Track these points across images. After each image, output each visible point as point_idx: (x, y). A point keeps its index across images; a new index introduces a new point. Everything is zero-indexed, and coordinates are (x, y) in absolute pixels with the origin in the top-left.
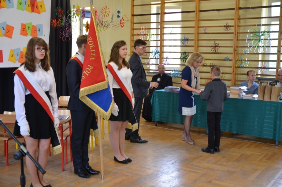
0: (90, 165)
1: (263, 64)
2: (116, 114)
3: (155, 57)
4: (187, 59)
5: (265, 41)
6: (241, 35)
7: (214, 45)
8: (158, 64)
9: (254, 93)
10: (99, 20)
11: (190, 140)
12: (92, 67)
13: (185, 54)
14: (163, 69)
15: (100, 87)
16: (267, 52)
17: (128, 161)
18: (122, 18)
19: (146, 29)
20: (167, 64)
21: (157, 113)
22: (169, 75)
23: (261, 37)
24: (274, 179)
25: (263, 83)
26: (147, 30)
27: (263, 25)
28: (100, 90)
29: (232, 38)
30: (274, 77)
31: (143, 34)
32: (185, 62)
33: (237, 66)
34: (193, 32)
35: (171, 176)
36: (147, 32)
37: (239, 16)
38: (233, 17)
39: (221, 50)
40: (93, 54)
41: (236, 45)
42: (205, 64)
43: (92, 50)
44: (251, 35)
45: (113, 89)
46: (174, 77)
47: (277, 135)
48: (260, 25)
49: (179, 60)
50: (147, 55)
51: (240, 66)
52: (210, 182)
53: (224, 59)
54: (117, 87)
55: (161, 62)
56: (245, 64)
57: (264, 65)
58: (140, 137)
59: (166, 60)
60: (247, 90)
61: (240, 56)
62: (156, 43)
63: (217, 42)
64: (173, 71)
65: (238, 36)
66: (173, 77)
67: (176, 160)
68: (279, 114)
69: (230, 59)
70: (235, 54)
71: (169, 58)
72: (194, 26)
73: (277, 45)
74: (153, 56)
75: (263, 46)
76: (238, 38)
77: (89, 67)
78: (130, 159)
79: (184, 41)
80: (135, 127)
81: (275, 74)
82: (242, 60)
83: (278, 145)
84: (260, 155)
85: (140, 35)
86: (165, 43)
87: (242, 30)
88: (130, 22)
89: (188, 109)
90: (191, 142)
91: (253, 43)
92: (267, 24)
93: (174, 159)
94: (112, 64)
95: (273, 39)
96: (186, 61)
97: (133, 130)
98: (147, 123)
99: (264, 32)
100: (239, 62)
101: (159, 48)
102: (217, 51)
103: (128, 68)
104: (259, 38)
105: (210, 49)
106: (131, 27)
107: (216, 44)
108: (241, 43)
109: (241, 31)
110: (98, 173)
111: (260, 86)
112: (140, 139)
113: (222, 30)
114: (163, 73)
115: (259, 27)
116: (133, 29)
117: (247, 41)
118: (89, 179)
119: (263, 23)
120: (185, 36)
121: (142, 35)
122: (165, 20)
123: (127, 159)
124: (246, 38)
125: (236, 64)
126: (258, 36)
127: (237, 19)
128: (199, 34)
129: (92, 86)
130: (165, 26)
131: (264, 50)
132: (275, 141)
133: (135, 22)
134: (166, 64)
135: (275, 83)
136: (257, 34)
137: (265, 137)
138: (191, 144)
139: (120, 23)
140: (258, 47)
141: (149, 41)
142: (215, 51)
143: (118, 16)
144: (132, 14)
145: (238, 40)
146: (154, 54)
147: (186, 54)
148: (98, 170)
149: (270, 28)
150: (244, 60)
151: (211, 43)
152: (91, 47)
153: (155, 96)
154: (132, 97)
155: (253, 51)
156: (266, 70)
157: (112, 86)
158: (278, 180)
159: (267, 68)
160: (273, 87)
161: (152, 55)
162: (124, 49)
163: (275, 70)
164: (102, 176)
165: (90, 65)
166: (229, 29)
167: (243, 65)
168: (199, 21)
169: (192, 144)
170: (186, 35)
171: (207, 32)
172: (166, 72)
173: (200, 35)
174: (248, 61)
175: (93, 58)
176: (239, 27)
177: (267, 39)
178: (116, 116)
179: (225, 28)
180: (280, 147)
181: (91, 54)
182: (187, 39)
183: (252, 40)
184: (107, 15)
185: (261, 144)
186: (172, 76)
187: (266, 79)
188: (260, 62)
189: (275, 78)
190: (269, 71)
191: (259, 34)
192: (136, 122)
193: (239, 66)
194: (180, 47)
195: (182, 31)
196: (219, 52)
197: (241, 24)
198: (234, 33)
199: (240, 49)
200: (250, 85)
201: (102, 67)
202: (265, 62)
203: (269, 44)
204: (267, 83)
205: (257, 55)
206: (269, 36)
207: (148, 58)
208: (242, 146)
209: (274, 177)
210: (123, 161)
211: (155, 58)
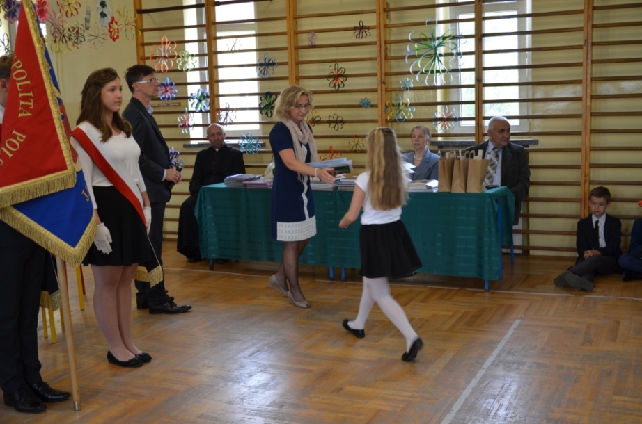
0: (44, 380)
1: (447, 111)
2: (106, 249)
3: (199, 109)
4: (273, 108)
5: (446, 58)
6: (393, 47)
7: (335, 73)
8: (208, 125)
9: (429, 178)
10: (53, 24)
11: (299, 296)
12: (24, 137)
13: (269, 96)
14: (220, 137)
15: (48, 184)
16: (453, 83)
17: (144, 359)
18: (113, 18)
19: (172, 43)
20: (230, 124)
21: (212, 240)
22: (237, 149)
23: (438, 48)
24: (483, 367)
25: (447, 154)
26: (176, 45)
27: (440, 22)
28: (52, 192)
29: (375, 55)
30: (472, 140)
31: (167, 55)
32: (271, 116)
33: (388, 119)
34: (285, 45)
35: (246, 387)
36: (175, 50)
37: (387, 4)
38: (374, 7)
39: (350, 84)
40: (27, 103)
41: (383, 72)
42: (317, 119)
43: (22, 92)
44: (416, 46)
45: (95, 189)
46: (248, 152)
47: (486, 268)
48: (433, 23)
49: (257, 112)
50: (180, 105)
51: (396, 118)
52: (339, 390)
53: (358, 103)
54: (105, 183)
55: (214, 119)
56: (406, 114)
57: (449, 112)
58: (172, 299)
59: (227, 114)
60: (413, 172)
61: (394, 94)
62: (201, 74)
63: (341, 65)
64: (243, 138)
65: (386, 49)
66: (245, 152)
67: (259, 345)
68: (487, 220)
69: (372, 103)
70: (384, 89)
71: (233, 110)
72: (285, 30)
73: (473, 66)
74: (195, 106)
75: (444, 71)
76: (386, 54)
77: (15, 137)
78: (146, 354)
79: (264, 67)
80: (155, 276)
81: (474, 133)
82: (399, 105)
83: (488, 291)
84: (451, 317)
85: (159, 58)
86: (222, 74)
87: (394, 35)
88: (134, 28)
89: (289, 226)
90: (300, 301)
91: (421, 65)
92: (449, 19)
93: (253, 345)
94: (86, 127)
95: (465, 54)
96: (272, 113)
97: (152, 285)
98: (191, 264)
99: (444, 38)
100: (393, 108)
101: (207, 86)
102: (342, 86)
103: (128, 136)
104: (433, 52)
105: (325, 82)
106: (137, 39)
107: (338, 71)
108: (395, 66)
109: (393, 38)
110: (66, 396)
111: (441, 159)
112: (173, 305)
113: (349, 37)
114: (219, 145)
115: (431, 26)
116: (141, 45)
117: (406, 61)
118: (43, 414)
119: (441, 18)
120: (266, 56)
121: (165, 57)
122: (218, 20)
123: (140, 355)
124: (404, 54)
125: (387, 113)
126: (431, 47)
127: (382, 10)
128: (297, 48)
129: (25, 183)
130: (219, 34)
131: (446, 78)
132: (483, 282)
133: (145, 27)
134: (226, 124)
135: (473, 151)
136: (428, 43)
137: (462, 274)
138: (301, 307)
139: (109, 31)
140: (432, 72)
141: (182, 70)
142: (337, 87)
143: (103, 15)
144: (138, 8)
145: (386, 58)
146: (196, 101)
147: (271, 97)
148: (68, 390)
149: (456, 29)
150: (403, 104)
151: (328, 69)
152: (21, 87)
153: (204, 199)
154: (144, 206)
155: (422, 82)
156: (453, 123)
157: (92, 182)
158: (490, 370)
159: (455, 120)
160: (470, 161)
161: (192, 105)
162: (113, 90)
163: (473, 123)
164: (76, 403)
165: (16, 131)
166: (366, 35)
167: (402, 114)
168: (296, 18)
169: (304, 306)
170: (267, 52)
171: (317, 43)
172: (227, 141)
173: (302, 52)
174: (412, 105)
175: (25, 113)
176: (387, 30)
177: (452, 54)
178: (106, 254)
179: (357, 32)
180: (493, 293)
181: (22, 103)
182: (271, 62)
183: (419, 56)
184: (75, 12)
185: (452, 290)
186: (242, 151)
187: (454, 145)
188: (439, 107)
189: (474, 140)
190: (460, 126)
191: (432, 44)
192: (158, 265)
193: (393, 119)
194: (256, 82)
195: (259, 43)
196: (346, 88)
197: (392, 23)
198: (378, 43)
199: (394, 79)
200: (418, 159)
201: (57, 136)
202: (451, 106)
203: (457, 65)
204: (457, 152)
205: (431, 92)
206: (455, 46)
207: (183, 112)
208: (411, 300)
209: (483, 364)
210: (130, 361)
211: (201, 111)
